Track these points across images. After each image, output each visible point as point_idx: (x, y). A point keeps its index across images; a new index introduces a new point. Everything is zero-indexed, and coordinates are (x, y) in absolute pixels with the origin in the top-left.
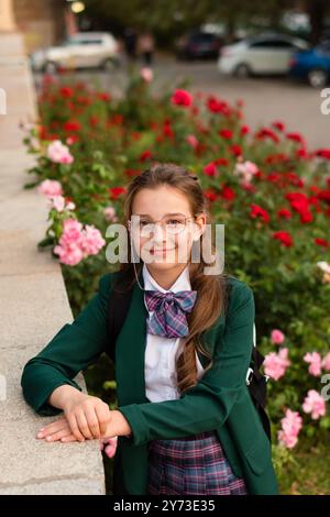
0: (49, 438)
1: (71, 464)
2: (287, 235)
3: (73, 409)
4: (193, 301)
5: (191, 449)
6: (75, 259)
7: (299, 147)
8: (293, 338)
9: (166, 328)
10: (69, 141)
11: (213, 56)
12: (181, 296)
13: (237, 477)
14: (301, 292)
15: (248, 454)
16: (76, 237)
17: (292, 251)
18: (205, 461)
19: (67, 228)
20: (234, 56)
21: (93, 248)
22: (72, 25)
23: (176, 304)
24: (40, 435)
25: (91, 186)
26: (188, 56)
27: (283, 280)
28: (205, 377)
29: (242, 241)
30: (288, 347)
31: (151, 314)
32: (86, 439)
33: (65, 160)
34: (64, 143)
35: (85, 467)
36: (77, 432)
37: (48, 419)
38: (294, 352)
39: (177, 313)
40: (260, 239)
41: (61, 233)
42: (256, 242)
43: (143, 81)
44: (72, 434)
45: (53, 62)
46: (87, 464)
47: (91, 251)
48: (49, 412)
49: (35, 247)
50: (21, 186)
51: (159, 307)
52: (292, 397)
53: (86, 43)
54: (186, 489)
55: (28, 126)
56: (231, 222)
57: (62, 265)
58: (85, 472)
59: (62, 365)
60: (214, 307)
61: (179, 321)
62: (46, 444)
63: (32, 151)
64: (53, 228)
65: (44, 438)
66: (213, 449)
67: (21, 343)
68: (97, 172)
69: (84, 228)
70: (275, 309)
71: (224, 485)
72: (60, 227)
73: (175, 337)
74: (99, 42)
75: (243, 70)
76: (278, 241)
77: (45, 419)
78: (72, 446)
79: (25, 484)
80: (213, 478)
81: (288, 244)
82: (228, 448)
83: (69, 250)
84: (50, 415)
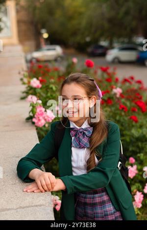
0: (29, 191)
1: (38, 201)
2: (135, 117)
3: (39, 177)
4: (91, 132)
5: (96, 198)
6: (42, 124)
7: (140, 86)
8: (139, 162)
9: (79, 144)
10: (40, 78)
11: (104, 55)
12: (86, 130)
13: (117, 210)
14: (142, 142)
15: (121, 199)
16: (42, 114)
17: (138, 125)
18: (103, 203)
19: (38, 110)
20: (112, 54)
21: (50, 119)
22: (43, 43)
23: (84, 133)
24: (25, 190)
25: (49, 94)
26: (93, 55)
27: (134, 136)
28: (99, 164)
29: (116, 120)
30: (137, 165)
31: (73, 138)
32: (45, 191)
33: (38, 86)
34: (38, 79)
35: (44, 202)
36: (41, 188)
37: (28, 184)
38: (139, 167)
39: (84, 137)
40: (124, 119)
41: (36, 112)
42: (122, 120)
43: (73, 63)
44: (39, 189)
45: (35, 58)
46: (45, 201)
47: (49, 120)
48: (29, 181)
49: (24, 120)
50: (19, 98)
51: (76, 135)
52: (139, 187)
53: (49, 50)
54: (94, 217)
55: (22, 73)
56: (110, 112)
57: (36, 126)
58: (44, 204)
59: (34, 160)
60: (101, 137)
61: (85, 141)
62: (27, 193)
63: (24, 83)
64: (32, 111)
65: (26, 191)
66: (105, 198)
67: (17, 155)
68: (52, 88)
69: (46, 111)
70: (131, 149)
71: (112, 214)
72: (35, 109)
73: (83, 148)
74: (54, 49)
75: (116, 60)
76: (131, 120)
77: (26, 184)
78: (39, 194)
79: (17, 209)
80: (107, 211)
81: (136, 121)
82: (112, 197)
83: (39, 120)
84: (29, 182)
